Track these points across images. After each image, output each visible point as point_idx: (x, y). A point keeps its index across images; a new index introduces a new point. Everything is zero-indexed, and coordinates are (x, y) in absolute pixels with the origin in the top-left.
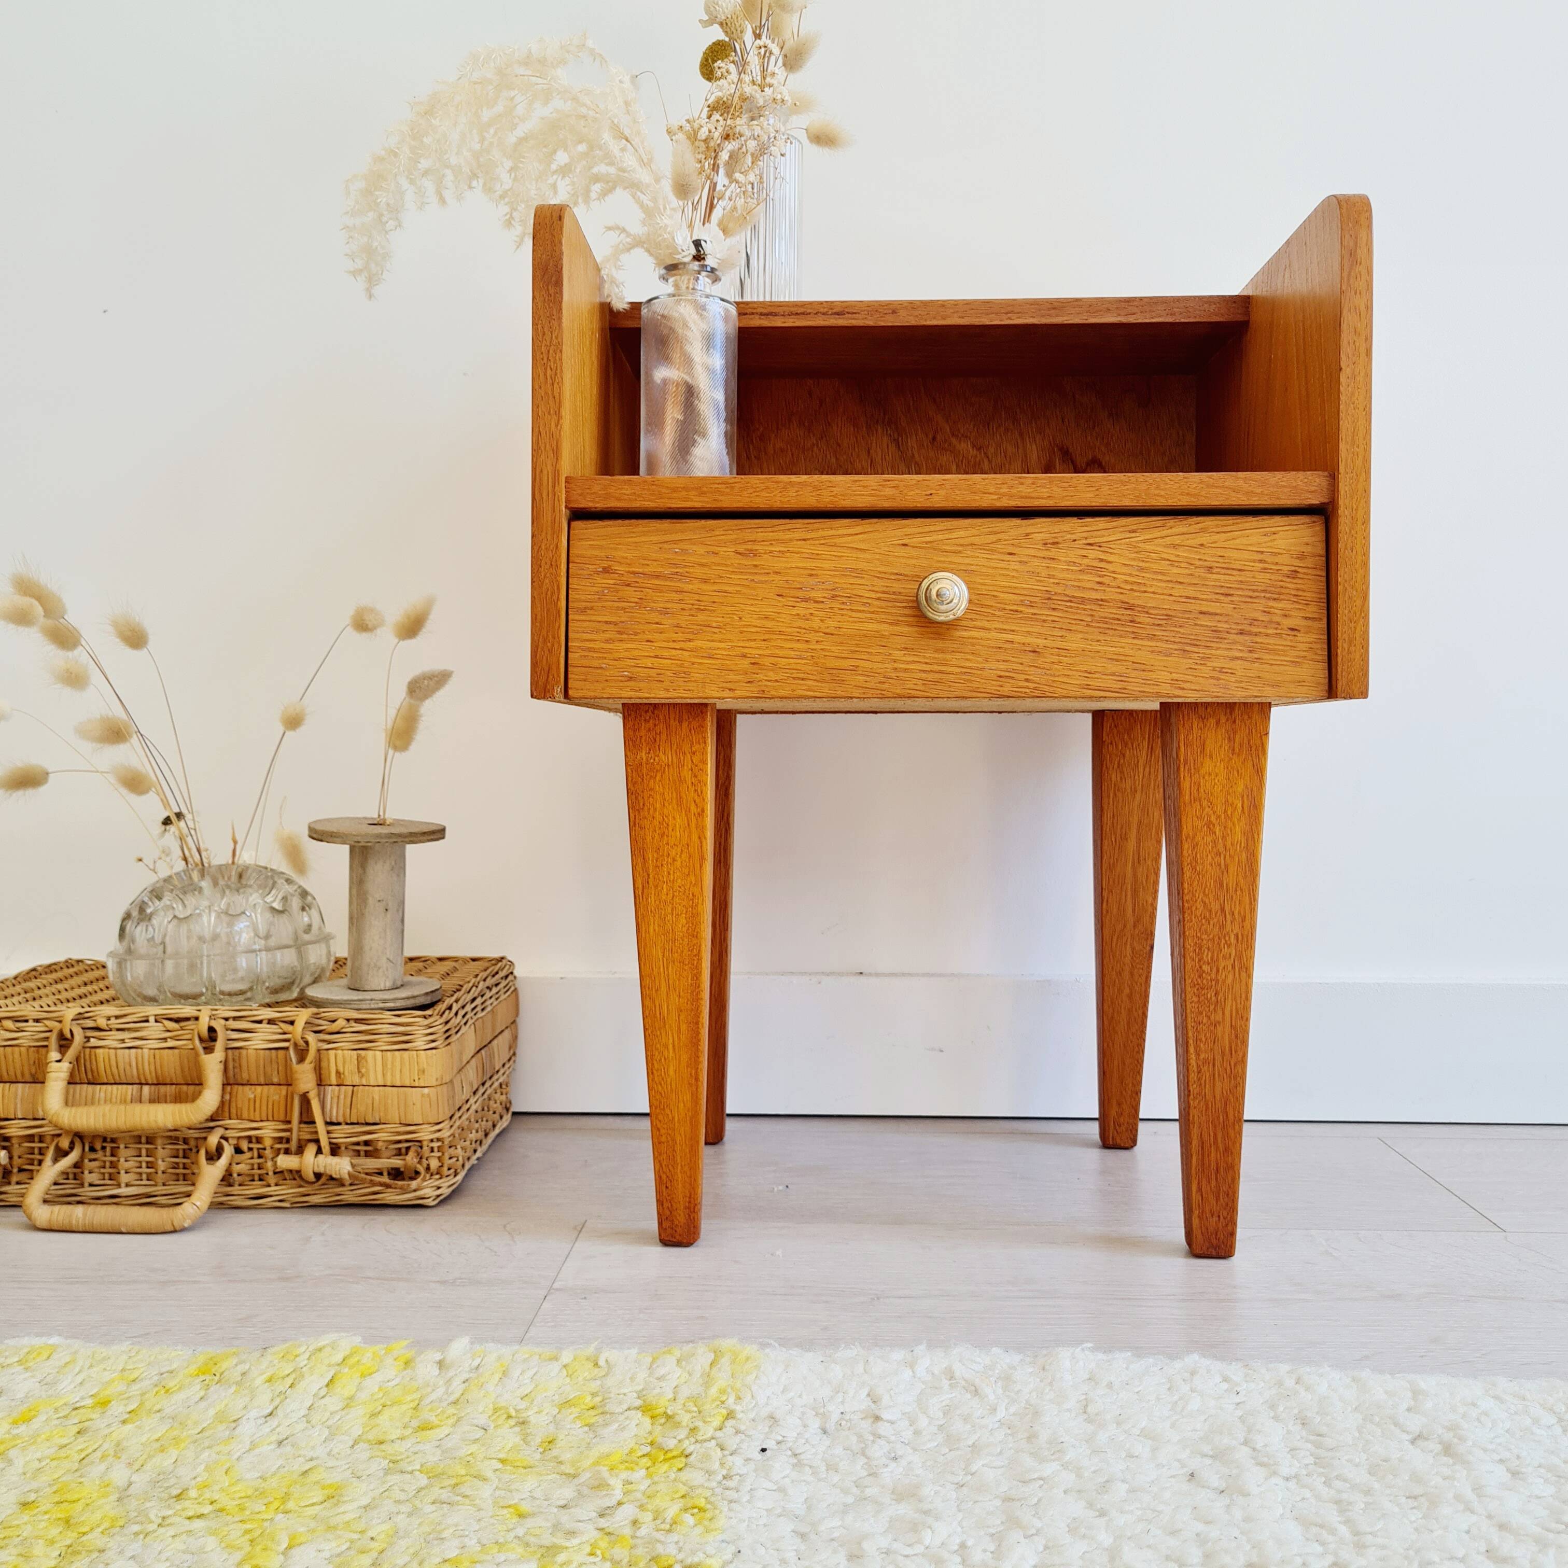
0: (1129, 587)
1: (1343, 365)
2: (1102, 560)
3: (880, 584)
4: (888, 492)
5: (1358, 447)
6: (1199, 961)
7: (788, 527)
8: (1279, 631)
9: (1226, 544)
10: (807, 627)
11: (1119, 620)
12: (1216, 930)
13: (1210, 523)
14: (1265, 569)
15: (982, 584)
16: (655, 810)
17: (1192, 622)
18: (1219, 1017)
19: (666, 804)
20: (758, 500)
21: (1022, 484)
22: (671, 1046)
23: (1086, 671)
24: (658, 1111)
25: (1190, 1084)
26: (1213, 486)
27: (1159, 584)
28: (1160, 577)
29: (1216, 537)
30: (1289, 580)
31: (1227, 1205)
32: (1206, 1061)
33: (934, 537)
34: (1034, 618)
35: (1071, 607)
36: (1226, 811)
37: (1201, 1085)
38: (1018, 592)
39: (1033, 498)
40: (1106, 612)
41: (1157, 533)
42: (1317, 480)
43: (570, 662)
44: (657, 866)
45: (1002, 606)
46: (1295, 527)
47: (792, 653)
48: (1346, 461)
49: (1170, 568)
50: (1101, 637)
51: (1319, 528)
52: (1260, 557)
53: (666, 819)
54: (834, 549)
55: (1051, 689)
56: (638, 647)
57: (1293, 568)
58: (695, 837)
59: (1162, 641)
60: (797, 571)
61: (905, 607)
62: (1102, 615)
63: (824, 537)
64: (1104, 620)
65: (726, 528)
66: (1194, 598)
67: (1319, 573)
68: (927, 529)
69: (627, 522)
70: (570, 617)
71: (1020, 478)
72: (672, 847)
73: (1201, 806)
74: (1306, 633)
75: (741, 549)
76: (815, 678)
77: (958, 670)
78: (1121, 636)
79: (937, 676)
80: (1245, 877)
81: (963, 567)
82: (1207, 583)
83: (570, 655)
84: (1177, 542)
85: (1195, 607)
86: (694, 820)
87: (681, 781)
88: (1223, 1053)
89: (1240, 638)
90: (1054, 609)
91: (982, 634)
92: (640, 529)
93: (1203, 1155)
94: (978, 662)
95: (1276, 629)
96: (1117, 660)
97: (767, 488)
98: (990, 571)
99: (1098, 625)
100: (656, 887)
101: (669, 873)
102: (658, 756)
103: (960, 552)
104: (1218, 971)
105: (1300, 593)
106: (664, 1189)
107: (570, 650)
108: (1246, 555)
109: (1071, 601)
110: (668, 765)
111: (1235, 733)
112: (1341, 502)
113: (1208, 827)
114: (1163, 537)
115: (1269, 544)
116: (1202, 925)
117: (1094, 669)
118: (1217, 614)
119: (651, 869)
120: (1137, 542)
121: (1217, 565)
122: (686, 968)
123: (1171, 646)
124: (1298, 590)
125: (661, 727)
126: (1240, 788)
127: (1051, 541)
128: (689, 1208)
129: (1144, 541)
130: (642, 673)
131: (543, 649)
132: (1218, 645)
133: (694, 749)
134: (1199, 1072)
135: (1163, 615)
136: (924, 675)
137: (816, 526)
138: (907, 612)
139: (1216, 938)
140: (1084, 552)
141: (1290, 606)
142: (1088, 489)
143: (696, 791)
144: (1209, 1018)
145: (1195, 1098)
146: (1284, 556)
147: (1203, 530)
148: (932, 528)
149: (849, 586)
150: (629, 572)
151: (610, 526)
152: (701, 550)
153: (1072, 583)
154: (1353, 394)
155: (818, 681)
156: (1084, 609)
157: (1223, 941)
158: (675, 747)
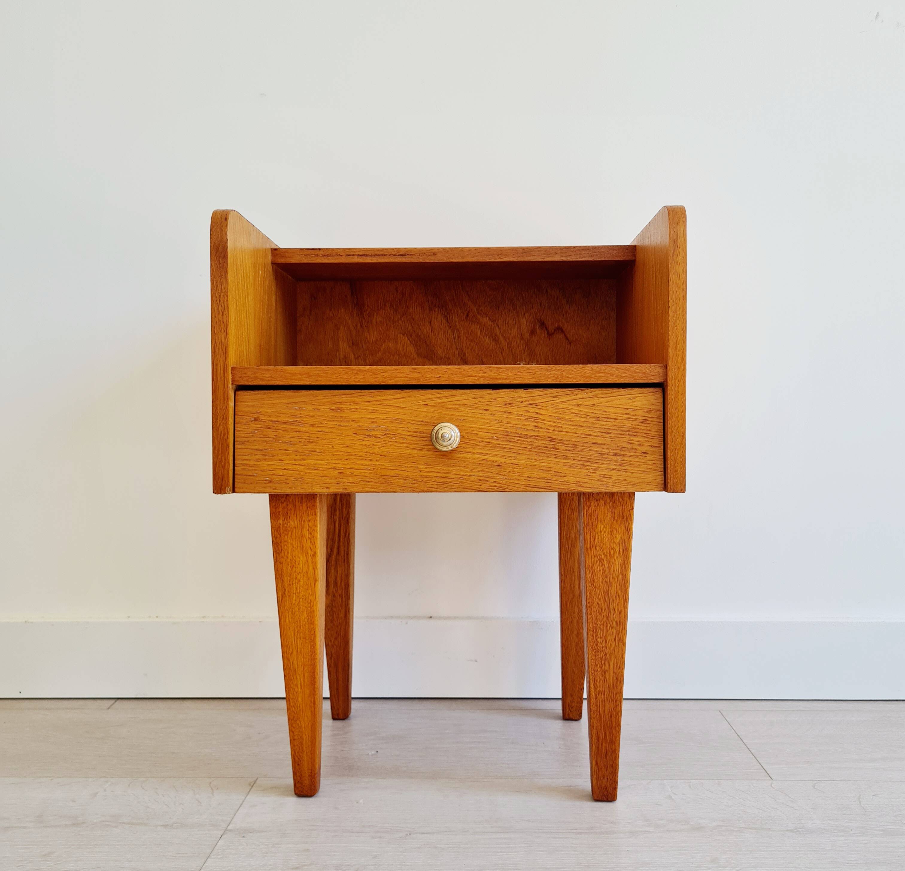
0: (552, 429)
1: (670, 305)
2: (537, 413)
3: (412, 427)
4: (416, 375)
5: (679, 351)
6: (596, 636)
7: (360, 394)
8: (636, 454)
9: (607, 404)
10: (371, 452)
11: (547, 447)
12: (605, 619)
13: (598, 392)
14: (629, 418)
15: (470, 427)
16: (288, 553)
17: (588, 449)
18: (607, 667)
19: (294, 550)
20: (342, 380)
21: (491, 371)
22: (299, 685)
23: (528, 477)
24: (293, 721)
25: (591, 705)
26: (599, 372)
27: (569, 427)
28: (570, 423)
29: (602, 400)
30: (642, 424)
31: (612, 772)
32: (600, 692)
33: (443, 400)
34: (498, 446)
35: (520, 440)
36: (610, 552)
37: (597, 705)
38: (490, 432)
39: (497, 379)
40: (539, 443)
41: (568, 398)
42: (657, 369)
43: (236, 472)
44: (290, 585)
45: (481, 439)
46: (645, 395)
47: (362, 467)
48: (672, 359)
49: (576, 418)
50: (537, 457)
51: (659, 395)
52: (627, 411)
53: (294, 558)
54: (386, 407)
55: (509, 487)
56: (276, 463)
57: (645, 418)
58: (311, 568)
59: (571, 459)
60: (365, 420)
61: (426, 440)
62: (537, 444)
63: (380, 400)
64: (538, 447)
65: (324, 395)
66: (589, 435)
67: (658, 421)
68: (438, 396)
69: (268, 391)
70: (236, 446)
71: (490, 367)
72: (298, 574)
73: (596, 550)
74: (652, 455)
75: (333, 407)
76: (375, 481)
77: (457, 476)
78: (548, 457)
79: (444, 480)
80: (621, 589)
81: (459, 418)
82: (597, 426)
83: (236, 468)
84: (580, 403)
85: (590, 440)
86: (310, 558)
87: (302, 536)
88: (609, 688)
89: (615, 458)
90: (510, 441)
91: (470, 456)
92: (276, 395)
93: (598, 744)
94: (468, 472)
95: (635, 452)
96: (546, 471)
97: (347, 373)
98: (474, 420)
99: (535, 450)
100: (289, 596)
101: (297, 589)
102: (289, 522)
103: (457, 409)
104: (606, 642)
105: (649, 432)
106: (297, 765)
107: (236, 465)
108: (618, 411)
109: (519, 437)
110: (295, 528)
111: (615, 508)
112: (669, 382)
113: (600, 561)
114: (572, 400)
115: (631, 404)
116: (597, 616)
117: (533, 475)
118: (602, 444)
119: (286, 586)
120: (557, 403)
121: (602, 416)
122: (307, 641)
123: (576, 462)
124: (647, 430)
125: (290, 506)
126: (618, 540)
127: (509, 402)
128: (311, 776)
129: (562, 402)
130: (277, 478)
131: (219, 466)
132: (602, 462)
133: (309, 518)
134: (596, 698)
135: (572, 445)
136: (436, 479)
137: (376, 394)
138: (427, 443)
139: (605, 624)
140: (527, 409)
141: (642, 440)
142: (528, 374)
143: (311, 542)
144: (601, 668)
145: (594, 713)
146: (639, 411)
147: (594, 396)
148: (442, 395)
149: (395, 428)
150: (269, 420)
151: (259, 394)
152: (310, 408)
153: (520, 426)
154: (676, 321)
155: (377, 483)
156: (527, 441)
157: (609, 625)
158: (298, 517)
